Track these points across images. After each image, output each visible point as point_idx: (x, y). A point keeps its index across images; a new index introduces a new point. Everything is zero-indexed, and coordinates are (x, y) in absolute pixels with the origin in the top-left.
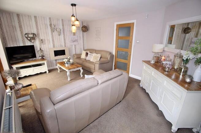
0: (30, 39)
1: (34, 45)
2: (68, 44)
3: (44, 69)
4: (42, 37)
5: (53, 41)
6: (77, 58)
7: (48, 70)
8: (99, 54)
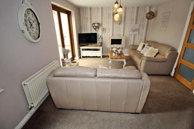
0: (96, 28)
1: (96, 33)
2: (127, 33)
3: (99, 53)
4: (104, 26)
5: (113, 29)
6: (132, 49)
7: (102, 56)
8: (157, 48)
